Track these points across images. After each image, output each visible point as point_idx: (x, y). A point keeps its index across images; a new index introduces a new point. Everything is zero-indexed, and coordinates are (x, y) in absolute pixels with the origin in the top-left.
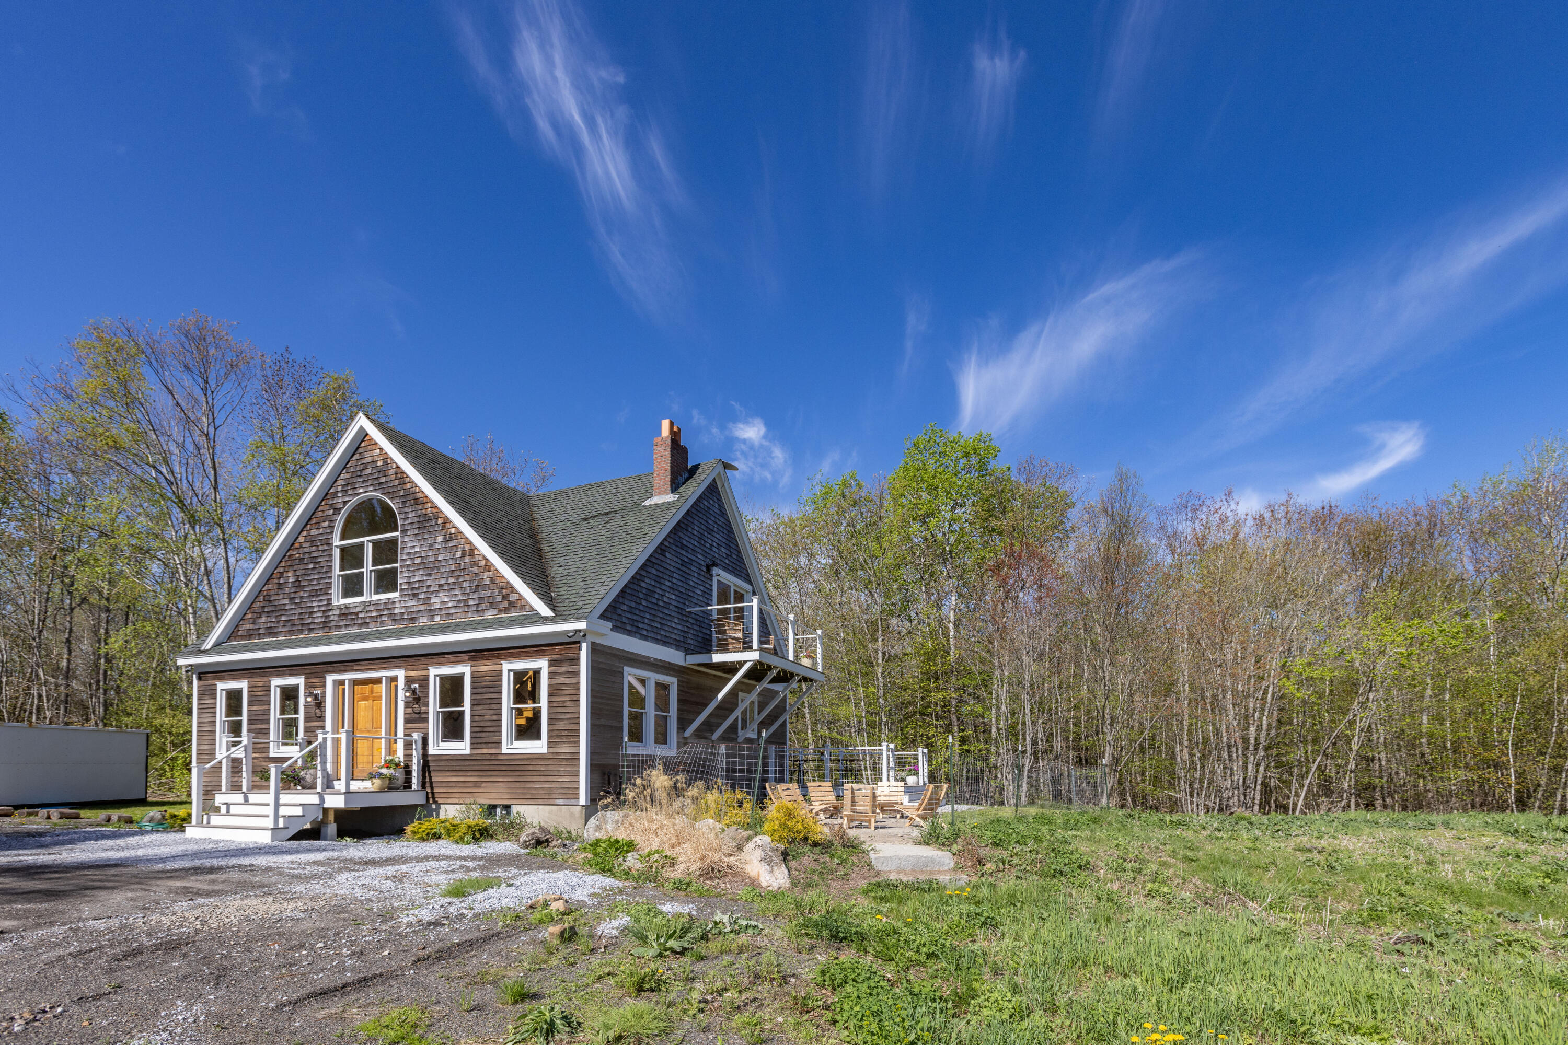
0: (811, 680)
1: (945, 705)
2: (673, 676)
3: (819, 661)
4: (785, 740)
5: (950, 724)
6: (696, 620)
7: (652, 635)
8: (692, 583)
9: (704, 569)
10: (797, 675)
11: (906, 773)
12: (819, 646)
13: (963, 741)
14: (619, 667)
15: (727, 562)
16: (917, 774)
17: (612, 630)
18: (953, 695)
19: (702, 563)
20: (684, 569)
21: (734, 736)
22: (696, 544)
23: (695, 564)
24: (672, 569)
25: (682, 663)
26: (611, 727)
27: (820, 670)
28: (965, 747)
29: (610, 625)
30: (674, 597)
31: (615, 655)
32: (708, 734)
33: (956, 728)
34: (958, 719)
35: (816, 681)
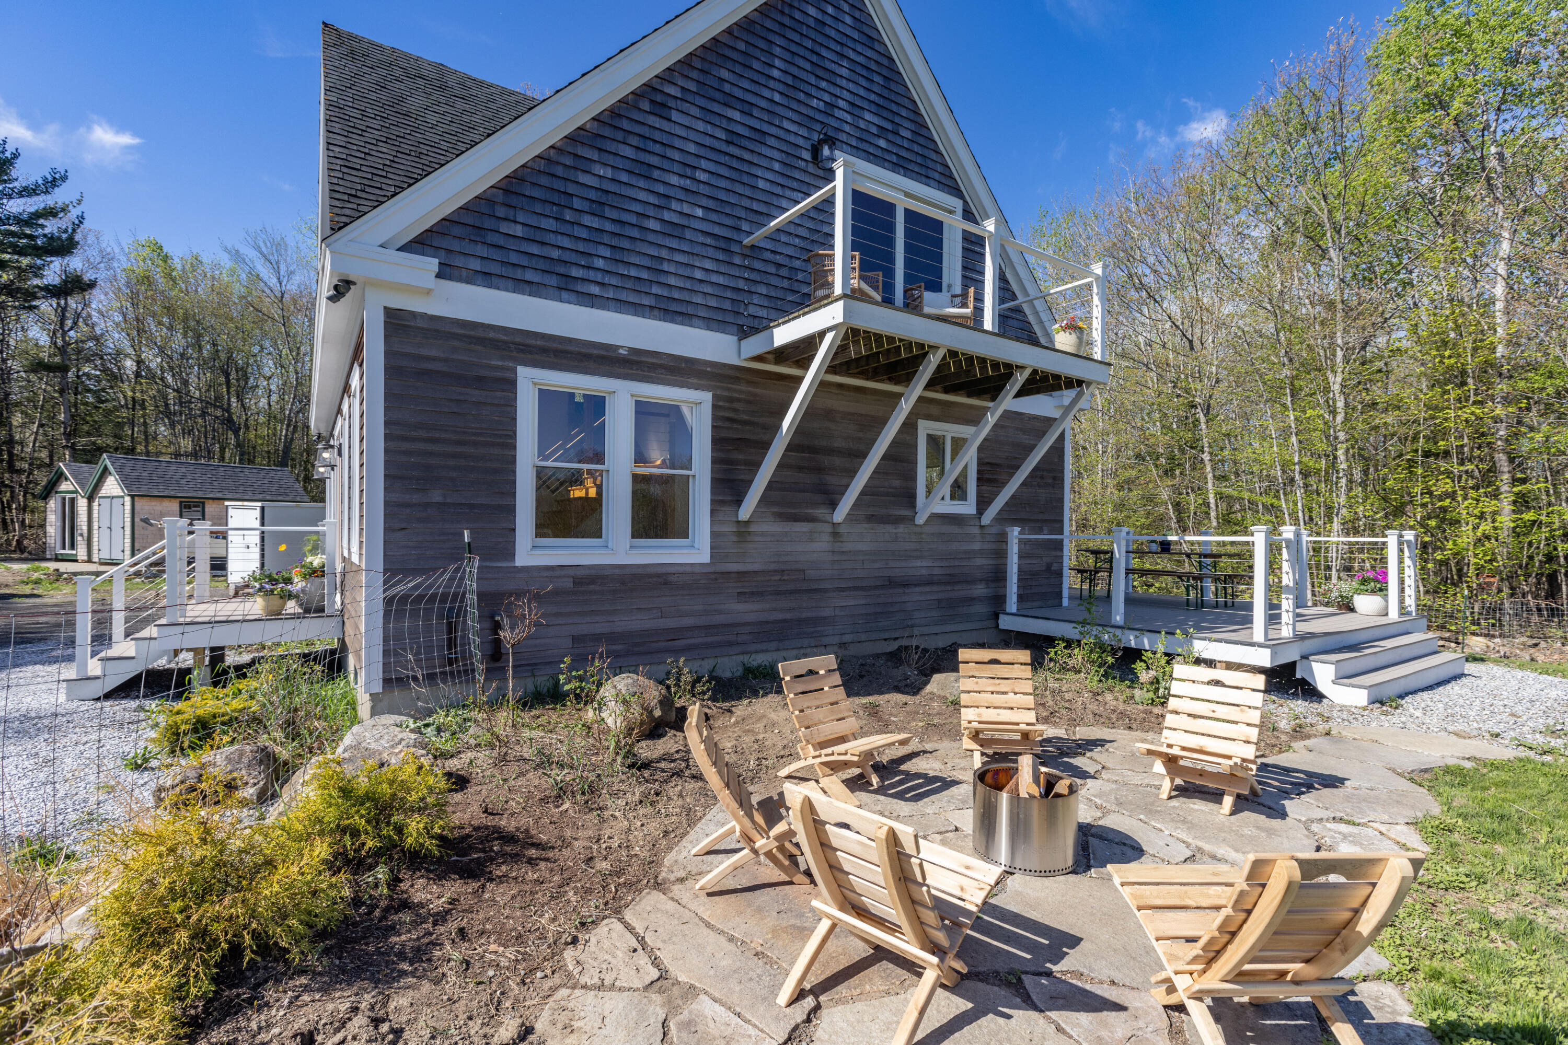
0: (1080, 383)
1: (1481, 436)
2: (698, 387)
3: (1096, 335)
4: (1061, 513)
5: (1493, 469)
6: (779, 266)
7: (632, 298)
8: (761, 184)
9: (807, 155)
10: (1021, 368)
11: (1355, 584)
12: (1096, 300)
13: (1522, 502)
14: (503, 368)
15: (882, 143)
16: (1382, 590)
17: (438, 276)
18: (1499, 411)
19: (801, 142)
20: (732, 150)
21: (906, 513)
22: (777, 97)
23: (772, 141)
24: (692, 148)
25: (732, 359)
26: (472, 506)
27: (1098, 356)
28: (1530, 516)
29: (433, 264)
30: (700, 213)
31: (481, 341)
32: (820, 512)
33: (1506, 477)
34: (1511, 460)
35: (1089, 384)
